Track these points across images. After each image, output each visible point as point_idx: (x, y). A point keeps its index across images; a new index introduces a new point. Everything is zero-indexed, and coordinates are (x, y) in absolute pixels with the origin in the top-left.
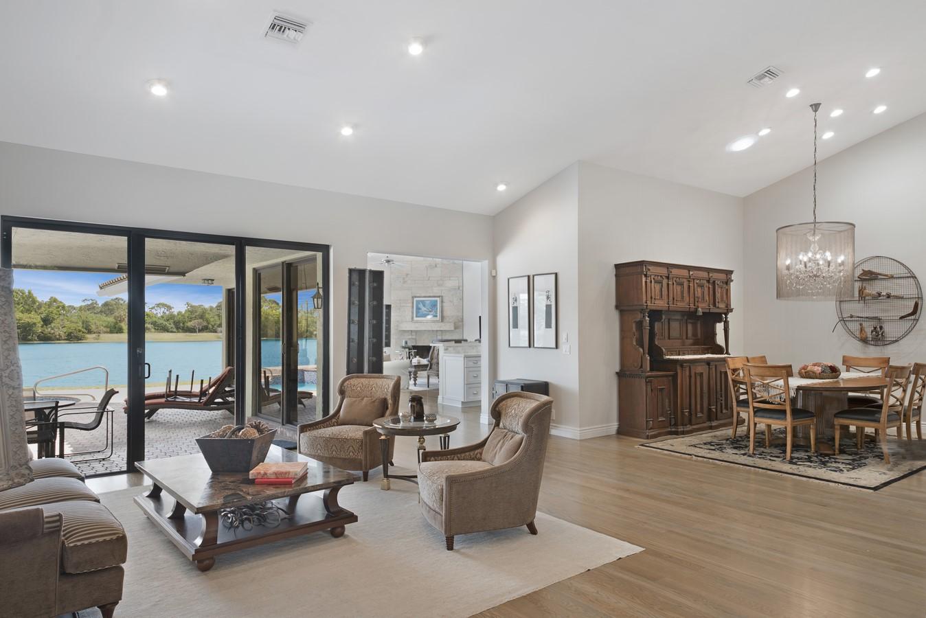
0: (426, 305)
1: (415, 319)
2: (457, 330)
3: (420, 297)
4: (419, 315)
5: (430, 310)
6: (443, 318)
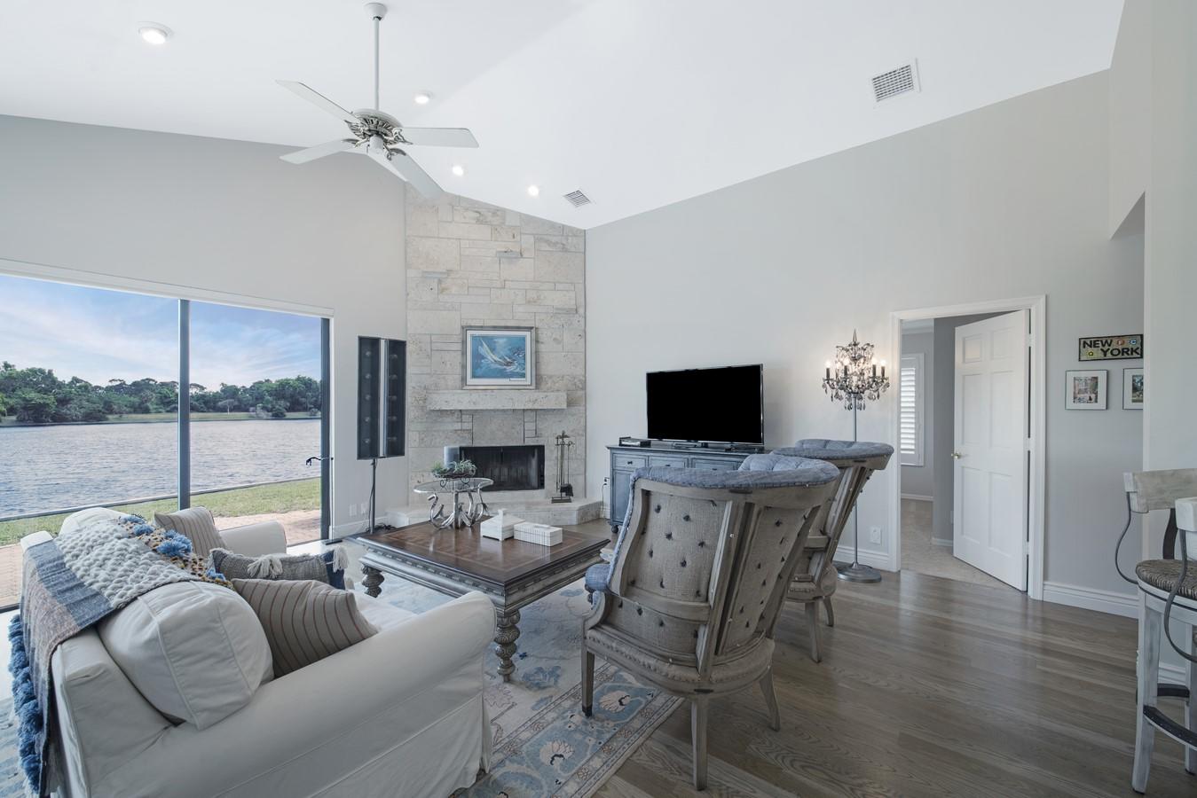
0: (498, 348)
1: (470, 381)
2: (573, 410)
3: (482, 328)
4: (479, 372)
5: (508, 360)
6: (538, 381)
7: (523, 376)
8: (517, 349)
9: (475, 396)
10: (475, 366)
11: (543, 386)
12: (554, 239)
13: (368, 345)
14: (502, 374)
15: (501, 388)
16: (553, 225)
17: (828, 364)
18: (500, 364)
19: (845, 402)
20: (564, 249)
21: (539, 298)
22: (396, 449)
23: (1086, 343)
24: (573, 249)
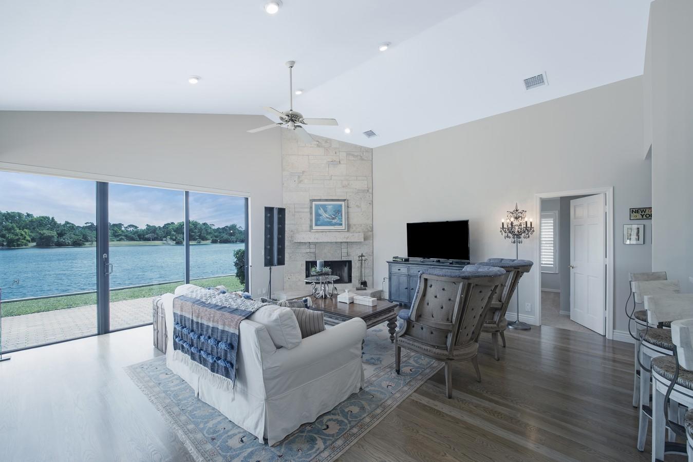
0: (328, 210)
1: (314, 228)
2: (367, 242)
3: (320, 200)
4: (319, 223)
5: (333, 216)
6: (349, 226)
7: (341, 224)
8: (338, 211)
9: (317, 235)
10: (317, 220)
11: (351, 230)
12: (356, 154)
13: (269, 210)
14: (330, 224)
15: (330, 231)
16: (356, 146)
17: (503, 221)
18: (329, 219)
19: (512, 239)
20: (362, 159)
21: (348, 184)
22: (281, 262)
23: (634, 211)
24: (366, 159)
